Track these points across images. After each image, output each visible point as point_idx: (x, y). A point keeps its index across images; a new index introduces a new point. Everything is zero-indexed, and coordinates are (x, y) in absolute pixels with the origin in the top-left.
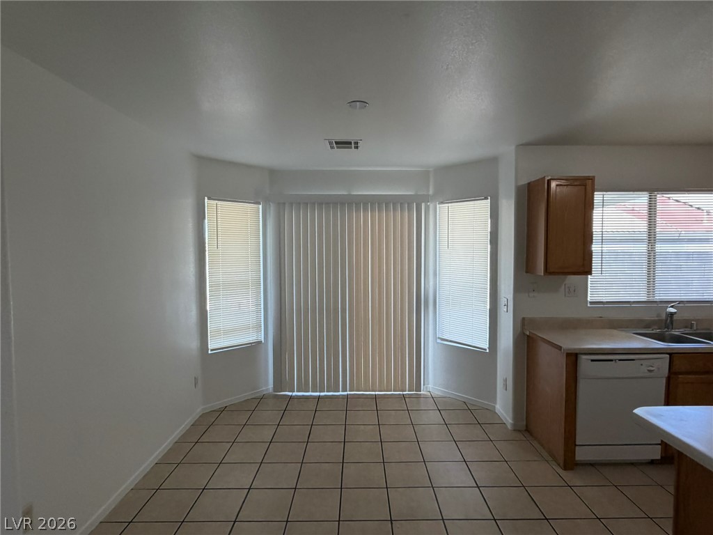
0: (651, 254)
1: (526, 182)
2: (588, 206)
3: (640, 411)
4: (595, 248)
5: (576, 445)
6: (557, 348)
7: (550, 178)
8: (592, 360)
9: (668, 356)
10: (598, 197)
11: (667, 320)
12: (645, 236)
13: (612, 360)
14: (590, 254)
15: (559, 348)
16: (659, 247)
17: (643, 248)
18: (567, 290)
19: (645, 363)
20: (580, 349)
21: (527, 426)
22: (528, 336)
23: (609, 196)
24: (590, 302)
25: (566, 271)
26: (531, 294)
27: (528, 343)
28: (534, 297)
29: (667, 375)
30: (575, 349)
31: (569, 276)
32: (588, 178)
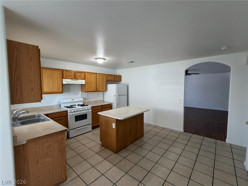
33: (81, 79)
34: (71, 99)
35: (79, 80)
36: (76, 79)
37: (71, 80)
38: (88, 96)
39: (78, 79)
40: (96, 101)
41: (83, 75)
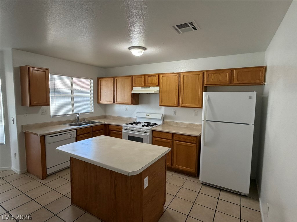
0: (72, 97)
1: (19, 66)
2: (47, 79)
3: (59, 148)
4: (51, 95)
5: (47, 169)
6: (36, 135)
7: (29, 66)
8: (51, 137)
9: (75, 130)
10: (51, 76)
11: (77, 119)
12: (70, 91)
13: (58, 135)
14: (49, 97)
15: (37, 135)
16: (75, 95)
17: (70, 95)
18: (42, 112)
19: (69, 134)
20: (46, 134)
21: (27, 170)
22: (25, 133)
23: (56, 77)
24: (52, 116)
25: (40, 104)
26: (25, 115)
27: (25, 136)
28: (27, 116)
29: (75, 136)
30: (43, 134)
31: (43, 107)
32: (46, 69)
33: (153, 86)
34: (146, 114)
35: (151, 87)
36: (147, 86)
37: (141, 88)
38: (175, 112)
39: (149, 86)
40: (189, 125)
41: (155, 79)
